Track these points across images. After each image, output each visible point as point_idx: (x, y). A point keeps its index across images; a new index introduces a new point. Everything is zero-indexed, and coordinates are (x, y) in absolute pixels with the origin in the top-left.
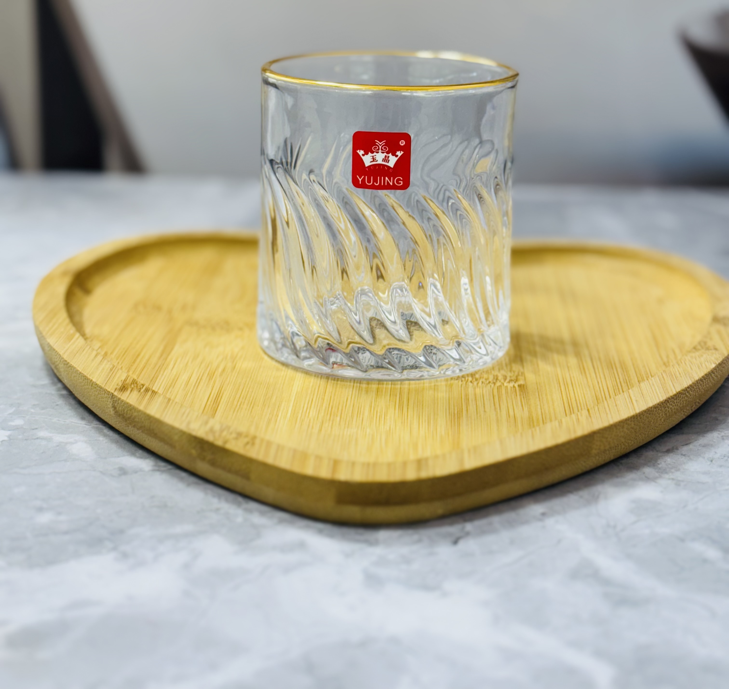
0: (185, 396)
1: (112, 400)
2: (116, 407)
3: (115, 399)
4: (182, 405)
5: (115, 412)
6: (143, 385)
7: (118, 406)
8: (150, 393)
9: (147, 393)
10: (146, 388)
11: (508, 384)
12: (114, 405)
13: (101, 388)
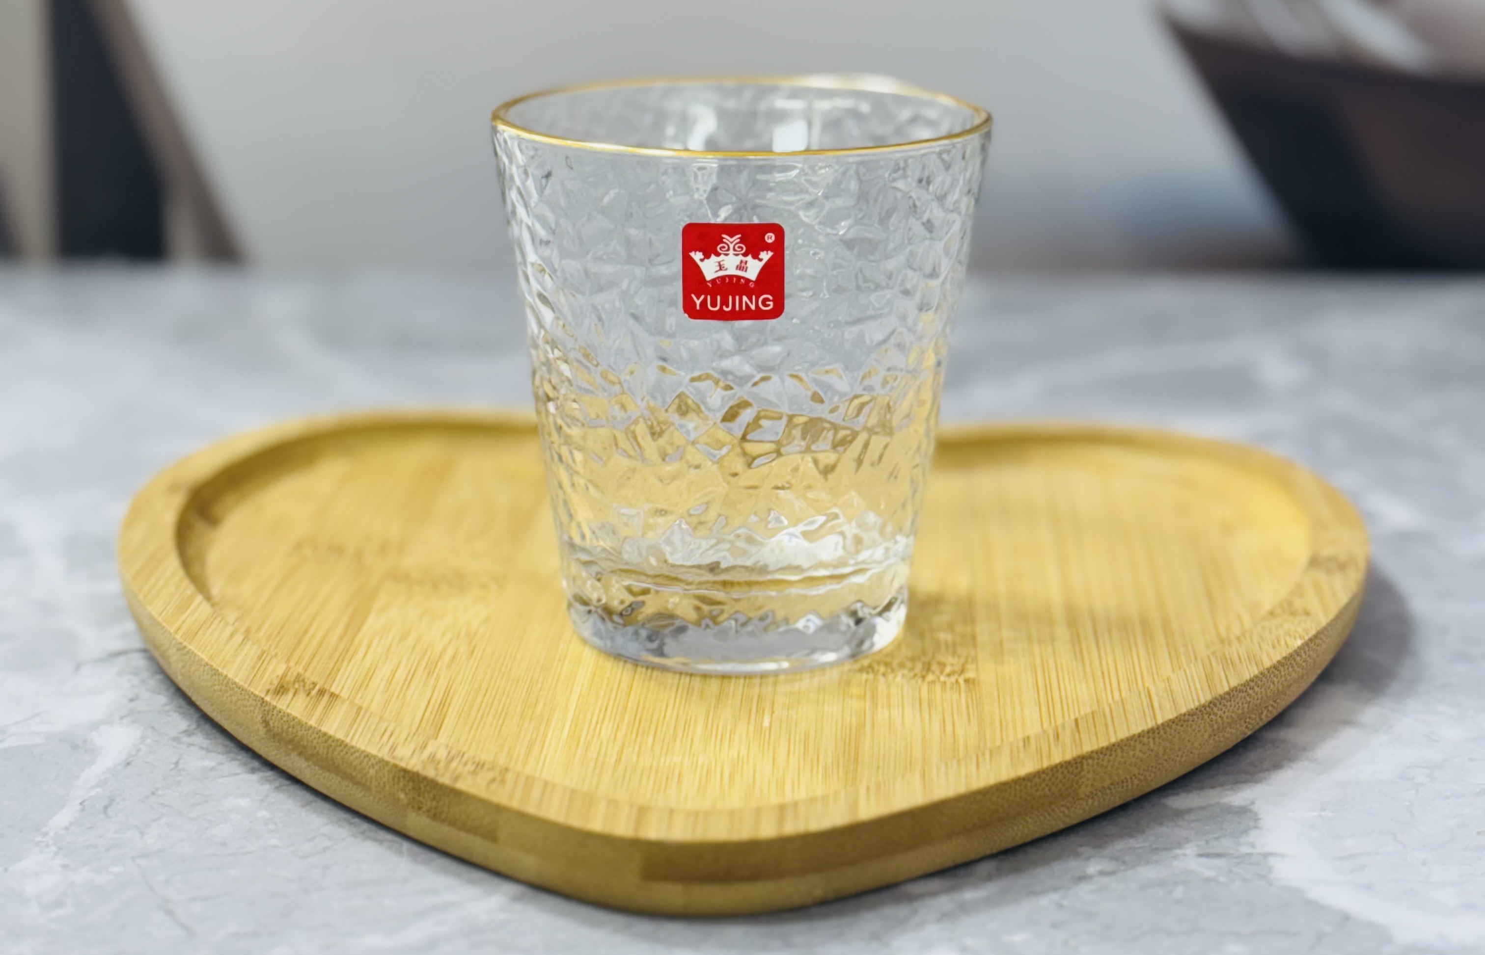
0: (386, 703)
1: (262, 709)
2: (268, 722)
3: (267, 708)
4: (381, 718)
5: (267, 731)
6: (315, 684)
7: (272, 719)
8: (326, 697)
9: (321, 697)
10: (319, 691)
11: (947, 679)
12: (266, 718)
13: (243, 690)
